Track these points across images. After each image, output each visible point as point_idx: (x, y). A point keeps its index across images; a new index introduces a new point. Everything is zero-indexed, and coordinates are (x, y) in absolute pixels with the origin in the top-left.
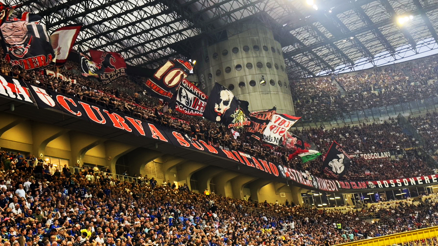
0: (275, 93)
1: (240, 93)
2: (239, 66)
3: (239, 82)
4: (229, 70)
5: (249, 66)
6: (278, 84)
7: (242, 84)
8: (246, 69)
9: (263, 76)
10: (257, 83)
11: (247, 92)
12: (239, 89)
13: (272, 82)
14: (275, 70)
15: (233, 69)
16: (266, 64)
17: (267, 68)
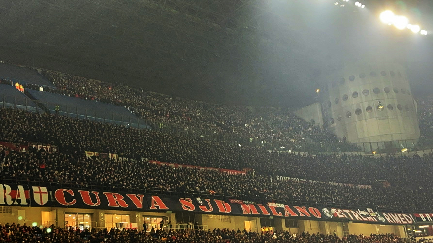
0: (394, 117)
1: (357, 120)
2: (355, 94)
3: (355, 109)
4: (346, 98)
5: (366, 92)
6: (397, 108)
7: (358, 111)
8: (363, 96)
9: (380, 102)
10: (373, 109)
11: (364, 118)
12: (356, 115)
13: (390, 107)
14: (394, 94)
15: (350, 97)
16: (383, 89)
17: (385, 93)
